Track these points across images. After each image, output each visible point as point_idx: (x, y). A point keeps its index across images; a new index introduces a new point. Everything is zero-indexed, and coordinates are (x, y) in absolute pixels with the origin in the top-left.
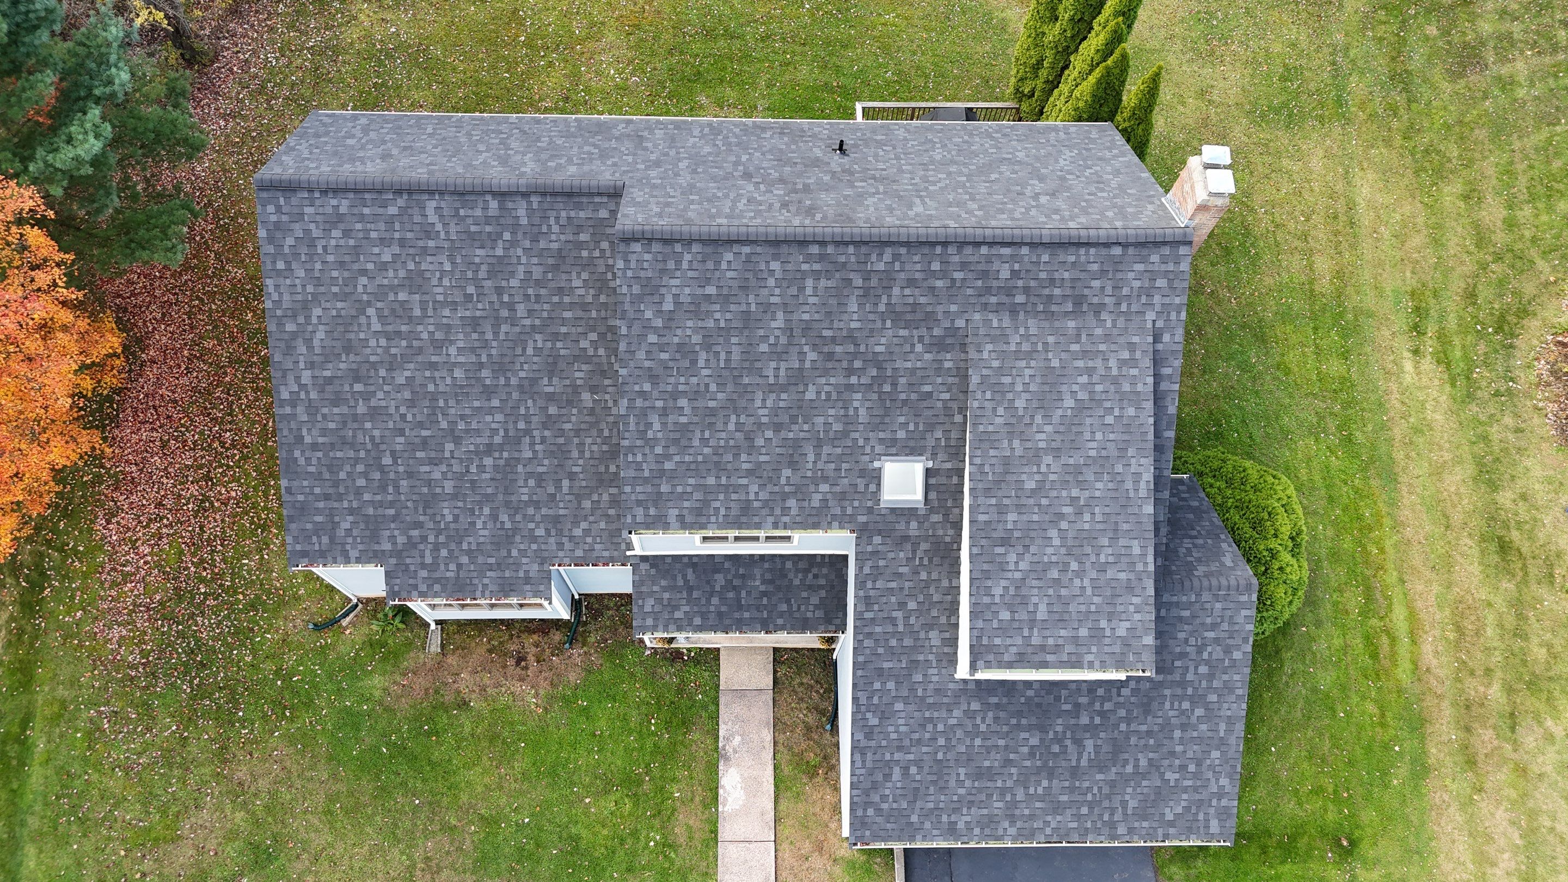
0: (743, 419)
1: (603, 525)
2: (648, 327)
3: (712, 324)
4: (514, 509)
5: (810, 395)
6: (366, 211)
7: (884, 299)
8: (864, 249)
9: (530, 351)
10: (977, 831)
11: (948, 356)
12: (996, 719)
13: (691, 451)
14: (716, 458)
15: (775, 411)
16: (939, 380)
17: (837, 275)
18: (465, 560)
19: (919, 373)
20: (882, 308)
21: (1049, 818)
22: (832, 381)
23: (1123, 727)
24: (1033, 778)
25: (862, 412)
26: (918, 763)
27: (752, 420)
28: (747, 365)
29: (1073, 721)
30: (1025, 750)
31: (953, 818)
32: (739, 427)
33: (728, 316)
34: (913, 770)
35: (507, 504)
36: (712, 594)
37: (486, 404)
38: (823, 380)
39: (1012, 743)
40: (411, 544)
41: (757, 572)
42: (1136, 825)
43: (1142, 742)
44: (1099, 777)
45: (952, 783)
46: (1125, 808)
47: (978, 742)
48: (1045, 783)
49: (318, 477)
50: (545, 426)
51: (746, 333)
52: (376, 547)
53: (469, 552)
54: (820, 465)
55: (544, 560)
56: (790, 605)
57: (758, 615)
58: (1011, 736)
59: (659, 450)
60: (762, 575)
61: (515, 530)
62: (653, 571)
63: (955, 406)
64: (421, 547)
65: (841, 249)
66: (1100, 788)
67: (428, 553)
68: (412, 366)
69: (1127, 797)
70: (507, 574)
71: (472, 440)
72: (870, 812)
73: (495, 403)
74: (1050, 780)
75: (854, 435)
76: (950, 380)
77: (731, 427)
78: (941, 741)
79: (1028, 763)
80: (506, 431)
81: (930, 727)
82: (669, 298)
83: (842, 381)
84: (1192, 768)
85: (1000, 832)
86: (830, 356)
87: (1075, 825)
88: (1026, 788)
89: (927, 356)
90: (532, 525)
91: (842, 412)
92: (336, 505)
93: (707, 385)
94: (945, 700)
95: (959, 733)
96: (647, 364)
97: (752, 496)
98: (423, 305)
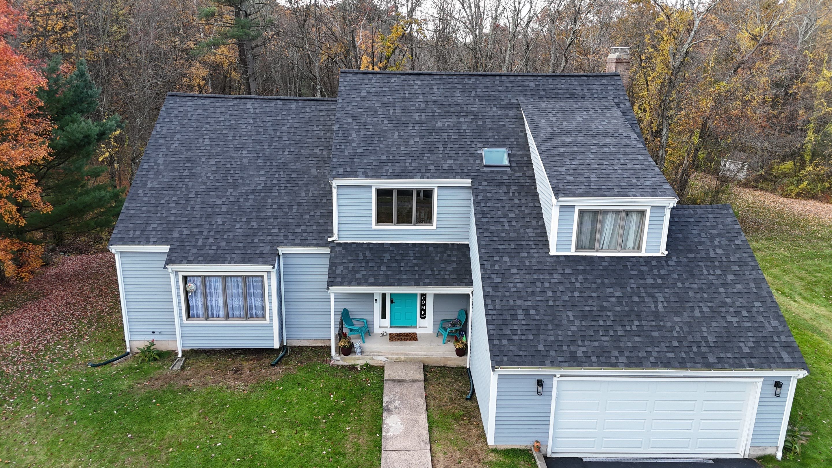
0: (402, 134)
1: (315, 227)
2: (353, 100)
3: (386, 100)
4: (260, 219)
5: (439, 124)
6: (217, 104)
7: (474, 92)
8: (461, 77)
9: (286, 153)
10: (594, 359)
11: (511, 112)
12: (586, 279)
13: (373, 145)
14: (387, 149)
16: (508, 120)
17: (449, 85)
18: (224, 244)
19: (496, 117)
20: (473, 95)
21: (649, 349)
22: (450, 120)
23: (680, 285)
24: (626, 319)
25: (468, 131)
26: (535, 307)
27: (407, 134)
28: (403, 114)
29: (642, 281)
30: (614, 299)
31: (572, 348)
32: (400, 137)
33: (394, 97)
34: (533, 312)
35: (257, 217)
36: (382, 264)
38: (446, 120)
39: (601, 295)
40: (192, 235)
41: (411, 253)
42: (722, 355)
43: (698, 295)
44: (676, 319)
45: (565, 322)
46: (707, 342)
47: (576, 294)
48: (637, 323)
49: (149, 202)
51: (403, 103)
52: (169, 236)
53: (228, 241)
54: (446, 152)
55: (274, 245)
56: (433, 271)
57: (411, 276)
58: (600, 290)
59: (354, 144)
60: (415, 254)
61: (259, 230)
62: (344, 251)
63: (519, 130)
64: (198, 237)
65: (450, 77)
66: (680, 327)
67: (200, 240)
69: (705, 334)
70: (248, 252)
71: (245, 188)
72: (505, 342)
74: (640, 321)
75: (464, 140)
76: (513, 120)
77: (396, 137)
78: (549, 293)
79: (619, 309)
81: (539, 284)
82: (365, 91)
83: (455, 120)
84: (745, 313)
85: (613, 360)
86: (448, 111)
87: (672, 355)
88: (623, 326)
89: (499, 112)
90: (271, 227)
91: (457, 131)
92: (152, 215)
93: (383, 121)
94: (546, 268)
95: (561, 289)
96: (351, 112)
97: (408, 164)
98: (234, 136)
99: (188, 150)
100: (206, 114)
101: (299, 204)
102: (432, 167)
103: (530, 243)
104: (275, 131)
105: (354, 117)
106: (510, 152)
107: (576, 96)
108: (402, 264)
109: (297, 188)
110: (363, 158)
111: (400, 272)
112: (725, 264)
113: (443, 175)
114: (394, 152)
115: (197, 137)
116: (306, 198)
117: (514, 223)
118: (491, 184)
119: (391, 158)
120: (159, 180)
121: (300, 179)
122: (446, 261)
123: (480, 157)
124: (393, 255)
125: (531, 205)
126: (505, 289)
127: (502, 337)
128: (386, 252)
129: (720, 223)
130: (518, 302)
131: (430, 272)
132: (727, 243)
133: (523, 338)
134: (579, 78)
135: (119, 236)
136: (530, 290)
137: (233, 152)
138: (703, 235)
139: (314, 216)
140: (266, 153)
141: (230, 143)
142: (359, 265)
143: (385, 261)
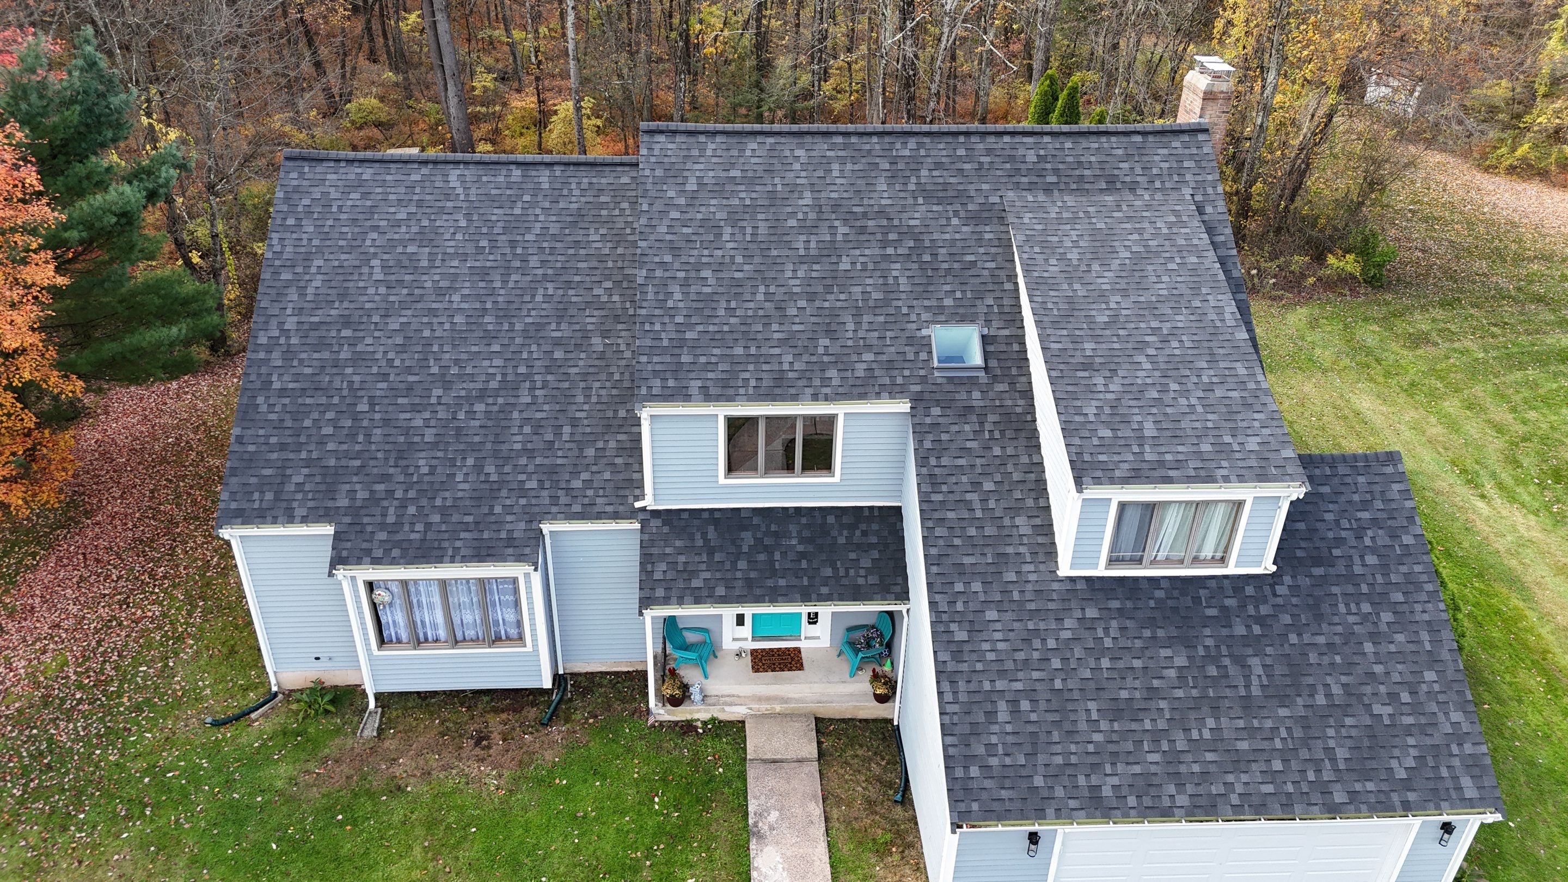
0: (772, 289)
1: (607, 476)
2: (670, 205)
3: (737, 202)
4: (502, 459)
5: (845, 265)
6: (389, 178)
7: (914, 180)
8: (887, 139)
9: (539, 298)
10: (1132, 801)
11: (988, 228)
12: (1123, 629)
13: (716, 321)
14: (743, 328)
15: (808, 281)
16: (982, 250)
17: (864, 160)
18: (436, 518)
19: (959, 244)
20: (912, 187)
21: (1230, 778)
22: (867, 252)
23: (1293, 638)
24: (1193, 715)
25: (902, 280)
26: (1030, 694)
27: (783, 290)
28: (773, 238)
29: (1225, 632)
30: (1172, 673)
31: (1094, 781)
32: (768, 296)
33: (754, 195)
34: (1025, 705)
35: (496, 454)
36: (738, 556)
37: (486, 349)
38: (858, 252)
39: (1151, 664)
40: (373, 500)
41: (793, 528)
42: (1358, 787)
43: (1326, 660)
44: (1283, 712)
45: (1083, 726)
46: (1333, 760)
47: (1105, 663)
48: (1210, 723)
49: (279, 426)
50: (548, 370)
51: (772, 210)
52: (330, 504)
53: (444, 512)
54: (861, 334)
55: (534, 517)
56: (835, 569)
57: (794, 581)
58: (1148, 653)
59: (680, 319)
60: (799, 532)
61: (502, 483)
62: (666, 529)
63: (1003, 274)
64: (385, 503)
65: (865, 139)
66: (1289, 729)
67: (391, 511)
68: (409, 312)
69: (1332, 743)
70: (486, 535)
71: (465, 385)
72: (974, 771)
73: (496, 348)
74: (1217, 719)
75: (895, 303)
76: (993, 250)
77: (760, 297)
78: (1056, 663)
79: (1179, 693)
80: (504, 375)
81: (1037, 643)
82: (693, 180)
83: (877, 251)
84: (1405, 697)
85: (1166, 802)
86: (863, 230)
87: (1269, 788)
88: (1187, 730)
89: (965, 229)
90: (522, 477)
91: (881, 281)
92: (291, 456)
93: (732, 257)
94: (1051, 606)
95: (1078, 652)
96: (668, 237)
97: (786, 367)
98: (432, 257)
99: (343, 296)
100: (369, 203)
101: (574, 423)
102: (832, 373)
103: (1022, 549)
104: (513, 244)
105: (675, 250)
106: (986, 331)
107: (1119, 186)
108: (777, 556)
109: (566, 385)
110: (699, 351)
111: (774, 573)
112: (1379, 589)
113: (856, 391)
114: (759, 336)
115: (357, 263)
116: (586, 407)
117: (992, 504)
118: (948, 412)
119: (753, 351)
120: (293, 371)
121: (571, 363)
122: (859, 547)
123: (926, 344)
124: (759, 535)
125: (1025, 459)
126: (974, 657)
127: (969, 759)
128: (744, 528)
129: (1378, 496)
130: (1000, 685)
131: (828, 572)
132: (1388, 541)
133: (1008, 761)
134: (1124, 139)
135: (234, 505)
136: (1021, 656)
137: (433, 298)
138: (1345, 524)
139: (604, 449)
140: (500, 299)
141: (425, 278)
142: (697, 559)
143: (745, 549)
